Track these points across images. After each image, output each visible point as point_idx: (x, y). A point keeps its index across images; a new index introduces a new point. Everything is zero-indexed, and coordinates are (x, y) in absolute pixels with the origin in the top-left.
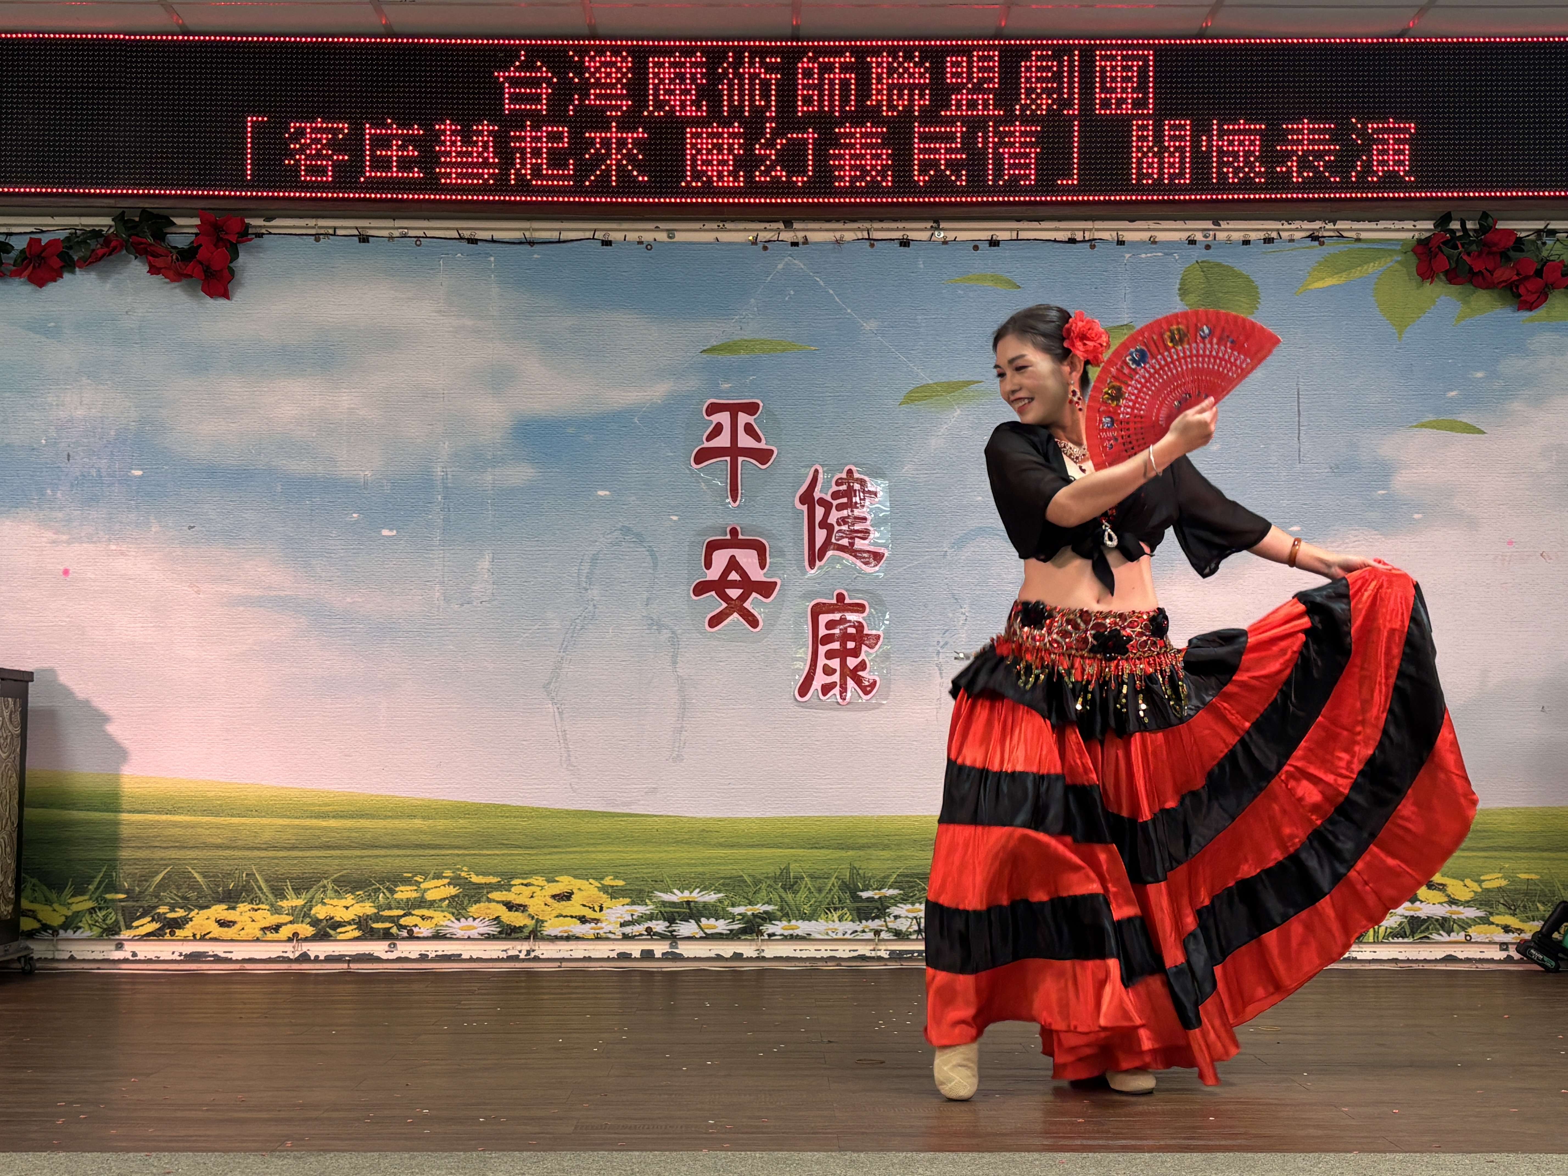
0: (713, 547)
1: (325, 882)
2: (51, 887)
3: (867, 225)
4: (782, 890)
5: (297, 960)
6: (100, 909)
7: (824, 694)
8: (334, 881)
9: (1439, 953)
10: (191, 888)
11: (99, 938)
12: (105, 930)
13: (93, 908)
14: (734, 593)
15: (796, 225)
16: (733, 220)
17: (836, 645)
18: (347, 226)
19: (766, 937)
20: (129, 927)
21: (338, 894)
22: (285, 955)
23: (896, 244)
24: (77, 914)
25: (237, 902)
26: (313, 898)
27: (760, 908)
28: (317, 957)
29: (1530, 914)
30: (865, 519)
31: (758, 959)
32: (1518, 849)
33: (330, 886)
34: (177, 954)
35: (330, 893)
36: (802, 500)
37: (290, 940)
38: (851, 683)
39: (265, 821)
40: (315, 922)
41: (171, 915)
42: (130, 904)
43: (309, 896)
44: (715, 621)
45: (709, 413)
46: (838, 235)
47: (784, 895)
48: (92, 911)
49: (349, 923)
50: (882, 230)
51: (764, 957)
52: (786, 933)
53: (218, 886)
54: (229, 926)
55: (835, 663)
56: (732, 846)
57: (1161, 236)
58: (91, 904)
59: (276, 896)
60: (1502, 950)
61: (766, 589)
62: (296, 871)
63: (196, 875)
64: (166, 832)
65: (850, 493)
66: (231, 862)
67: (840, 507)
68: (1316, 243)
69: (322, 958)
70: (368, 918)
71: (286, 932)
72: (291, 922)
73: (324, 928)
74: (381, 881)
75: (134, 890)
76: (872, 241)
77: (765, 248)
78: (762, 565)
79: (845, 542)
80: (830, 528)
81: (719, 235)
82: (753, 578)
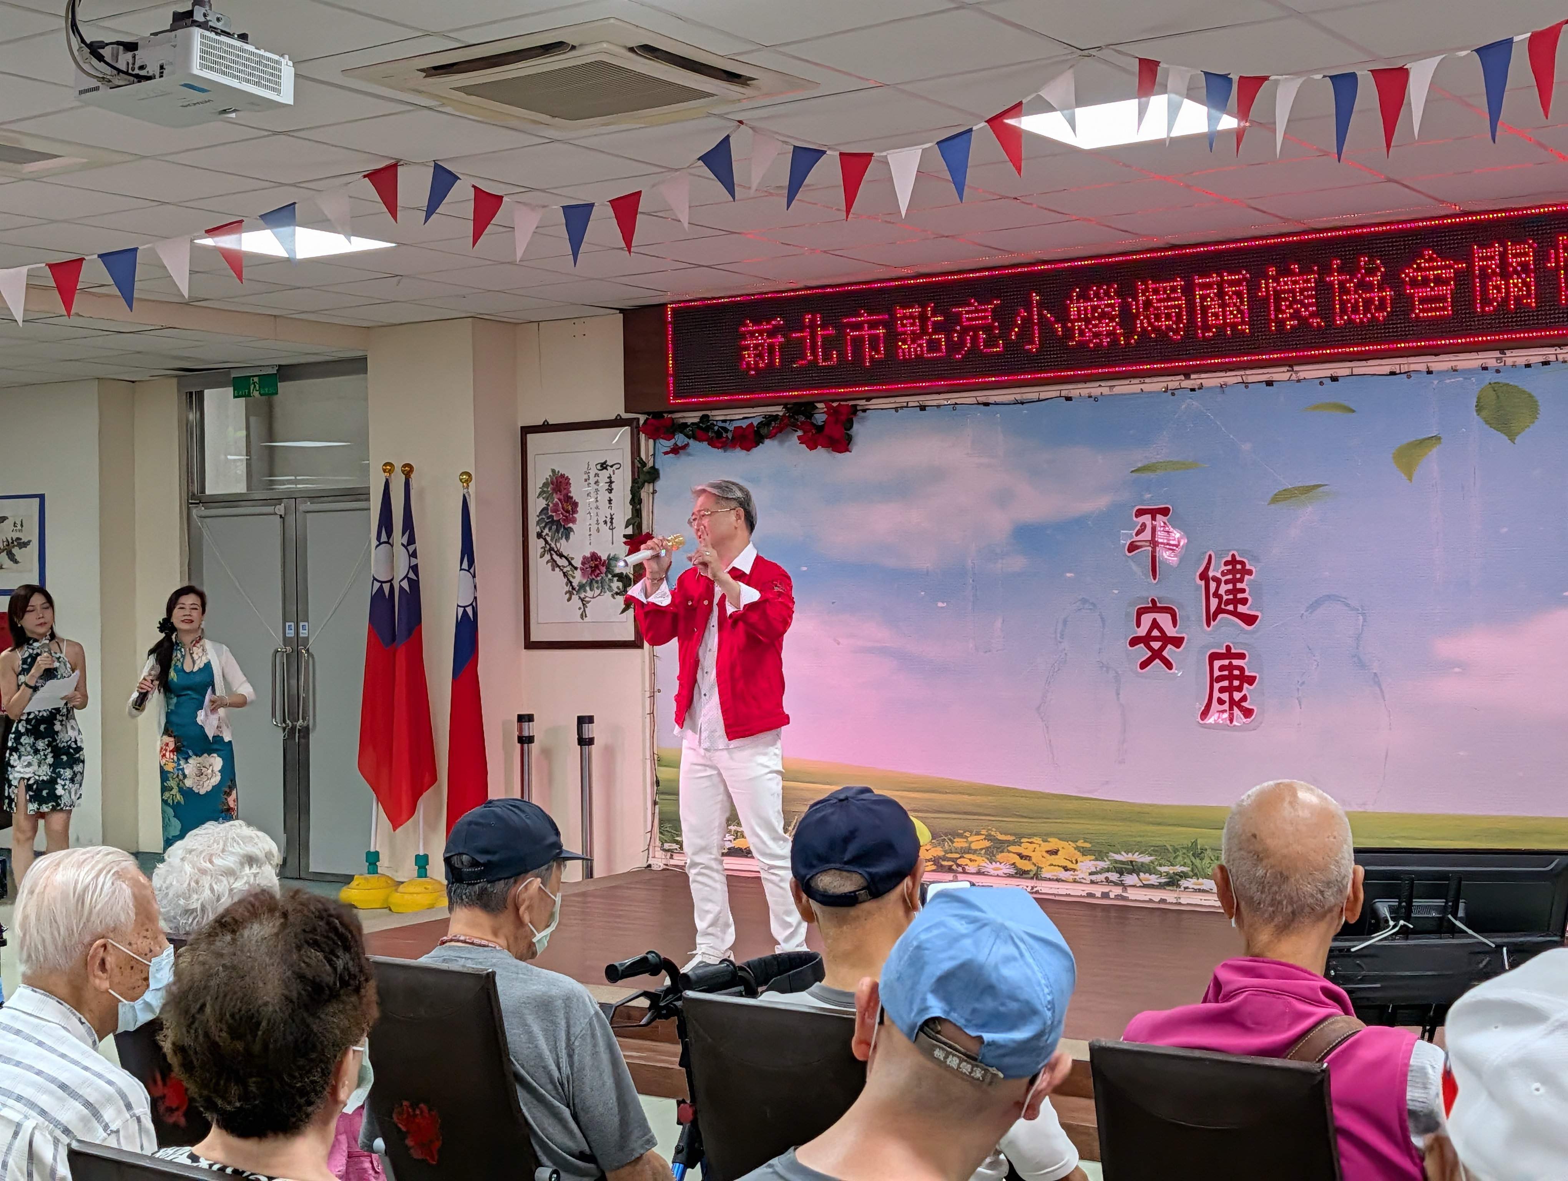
0: (1141, 612)
3: (1242, 373)
4: (1191, 855)
14: (1156, 645)
15: (1193, 376)
16: (1150, 376)
17: (1226, 683)
18: (913, 400)
19: (1182, 889)
23: (1264, 384)
27: (1178, 869)
30: (1245, 590)
31: (1176, 903)
36: (1201, 579)
38: (1236, 711)
44: (1144, 665)
45: (1137, 516)
46: (1222, 381)
47: (1194, 861)
50: (1255, 374)
51: (1180, 903)
52: (1195, 885)
55: (1225, 696)
56: (1160, 824)
57: (1462, 365)
61: (1177, 642)
65: (1234, 571)
67: (1227, 582)
74: (946, 835)
76: (1246, 384)
77: (1173, 394)
78: (1175, 623)
79: (1230, 607)
80: (1220, 597)
81: (1142, 386)
82: (1169, 634)
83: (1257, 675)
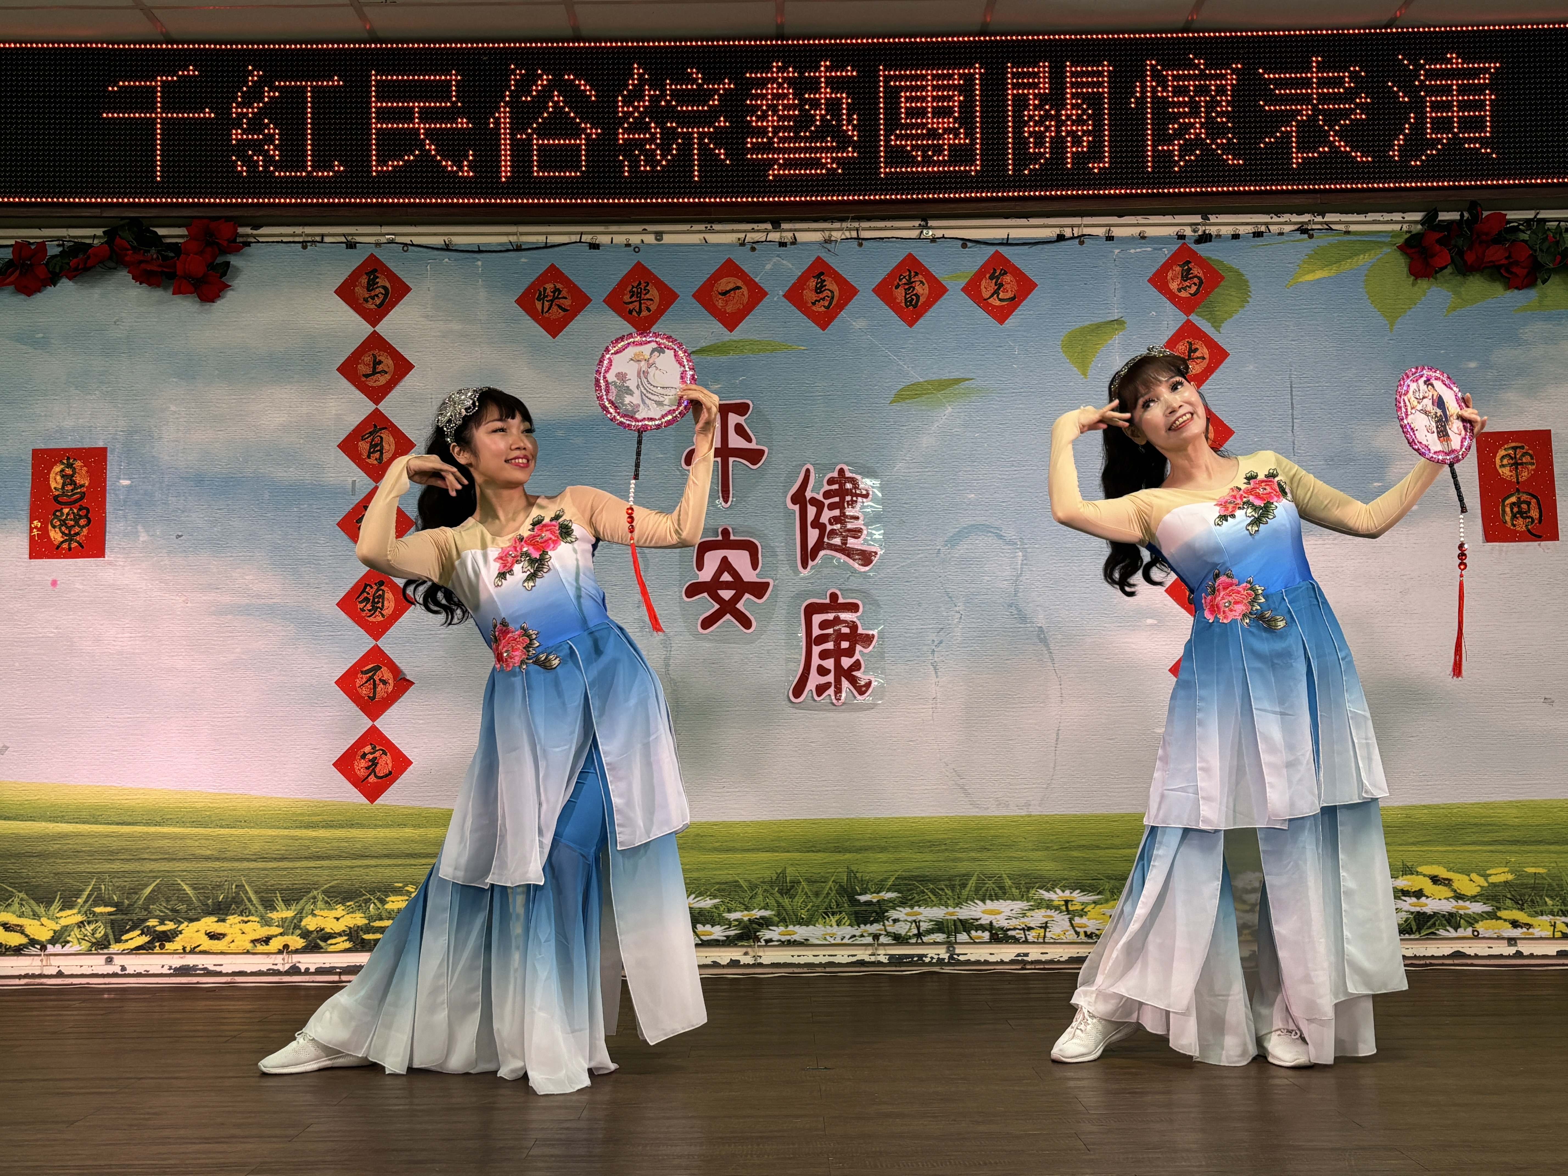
1: (315, 892)
2: (39, 901)
3: (856, 224)
4: (778, 895)
5: (287, 973)
6: (89, 923)
7: (819, 695)
8: (324, 892)
9: (1446, 949)
10: (181, 900)
11: (88, 953)
12: (93, 944)
13: (82, 922)
14: (727, 594)
15: (784, 226)
16: (720, 221)
17: (830, 645)
18: (334, 233)
19: (763, 943)
20: (118, 941)
21: (329, 905)
22: (275, 967)
23: (885, 242)
24: (65, 928)
25: (227, 915)
26: (303, 909)
27: (757, 913)
28: (307, 969)
29: (1538, 909)
30: (857, 518)
31: (754, 966)
32: (1525, 843)
33: (320, 897)
34: (166, 967)
35: (320, 904)
36: (794, 500)
37: (280, 952)
38: (845, 684)
39: (255, 832)
40: (305, 934)
41: (161, 928)
42: (119, 917)
43: (299, 907)
44: (707, 623)
46: (826, 234)
47: (781, 900)
48: (80, 925)
49: (340, 935)
50: (870, 229)
51: (761, 965)
52: (783, 938)
53: (208, 898)
54: (218, 939)
55: (829, 664)
56: (728, 850)
57: (1150, 232)
58: (79, 918)
59: (266, 907)
60: (1510, 945)
61: (759, 589)
62: (286, 883)
63: (185, 887)
64: (156, 844)
65: (842, 493)
66: (222, 874)
67: (832, 507)
68: (1306, 236)
69: (312, 970)
70: (359, 929)
71: (276, 944)
72: (281, 934)
73: (314, 939)
74: (372, 892)
75: (123, 903)
76: (860, 241)
77: (753, 249)
78: (755, 565)
79: (837, 541)
80: (822, 527)
81: (707, 236)
82: (746, 579)
83: (875, 632)
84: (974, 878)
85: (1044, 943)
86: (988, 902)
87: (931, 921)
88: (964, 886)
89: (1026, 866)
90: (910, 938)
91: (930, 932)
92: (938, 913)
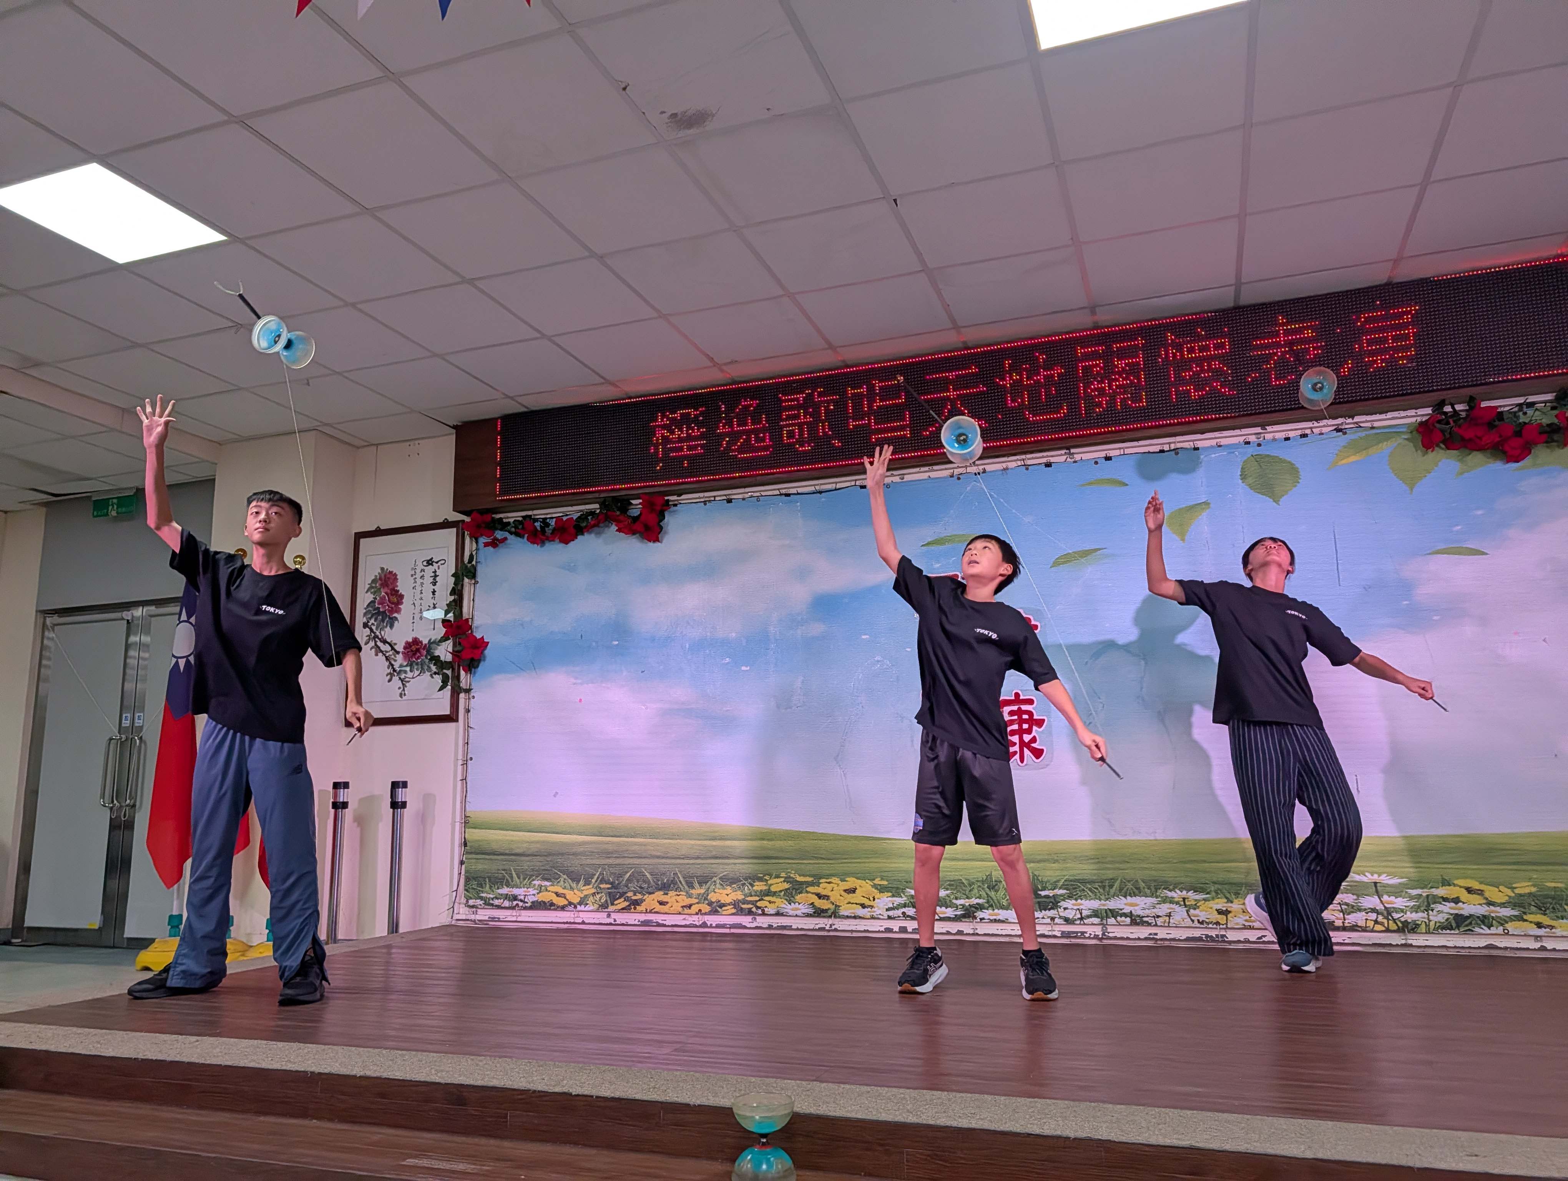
1: (716, 879)
2: (573, 880)
4: (987, 889)
5: (701, 926)
6: (598, 893)
8: (720, 878)
9: (1481, 942)
10: (645, 882)
11: (598, 911)
12: (600, 906)
13: (594, 893)
19: (979, 920)
20: (612, 904)
21: (723, 886)
22: (694, 923)
24: (586, 896)
25: (668, 890)
26: (709, 888)
27: (974, 901)
28: (711, 925)
31: (973, 934)
33: (718, 881)
34: (637, 920)
35: (718, 885)
37: (697, 914)
38: (1027, 752)
39: (682, 841)
40: (710, 903)
41: (634, 898)
42: (613, 890)
43: (707, 887)
47: (989, 893)
49: (729, 904)
51: (977, 934)
52: (992, 917)
53: (659, 880)
54: (664, 905)
57: (1226, 441)
59: (689, 887)
60: (1536, 941)
62: (700, 872)
64: (632, 848)
66: (666, 866)
68: (1339, 434)
69: (714, 925)
70: (739, 901)
71: (694, 909)
72: (697, 903)
73: (715, 907)
74: (746, 879)
83: (1045, 718)
84: (1118, 881)
85: (1169, 926)
86: (1128, 897)
87: (1089, 909)
88: (1111, 886)
89: (1154, 873)
90: (1076, 920)
91: (1089, 917)
92: (1095, 904)
